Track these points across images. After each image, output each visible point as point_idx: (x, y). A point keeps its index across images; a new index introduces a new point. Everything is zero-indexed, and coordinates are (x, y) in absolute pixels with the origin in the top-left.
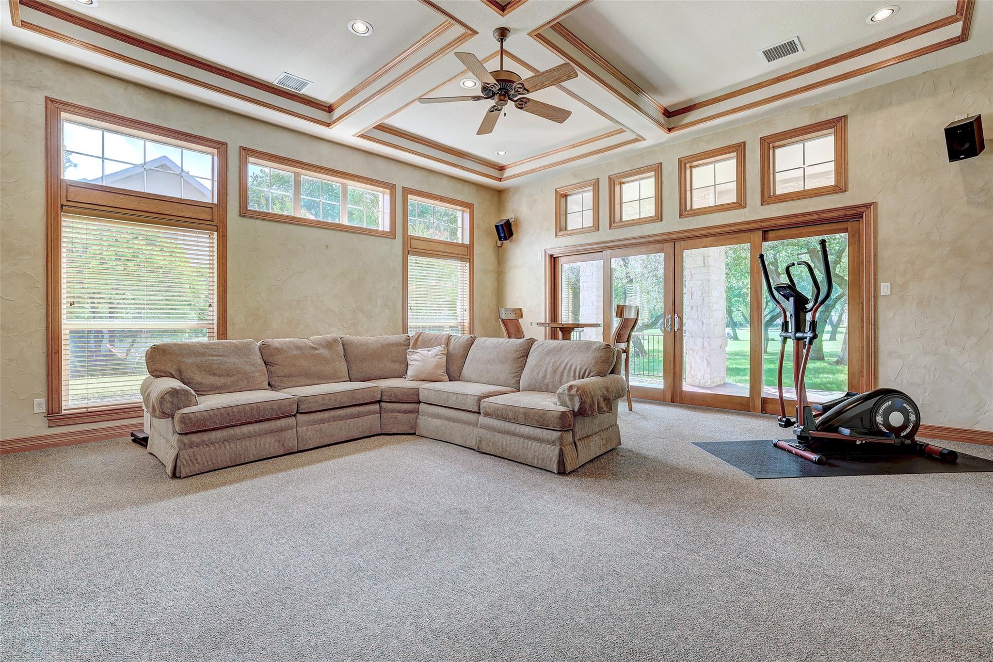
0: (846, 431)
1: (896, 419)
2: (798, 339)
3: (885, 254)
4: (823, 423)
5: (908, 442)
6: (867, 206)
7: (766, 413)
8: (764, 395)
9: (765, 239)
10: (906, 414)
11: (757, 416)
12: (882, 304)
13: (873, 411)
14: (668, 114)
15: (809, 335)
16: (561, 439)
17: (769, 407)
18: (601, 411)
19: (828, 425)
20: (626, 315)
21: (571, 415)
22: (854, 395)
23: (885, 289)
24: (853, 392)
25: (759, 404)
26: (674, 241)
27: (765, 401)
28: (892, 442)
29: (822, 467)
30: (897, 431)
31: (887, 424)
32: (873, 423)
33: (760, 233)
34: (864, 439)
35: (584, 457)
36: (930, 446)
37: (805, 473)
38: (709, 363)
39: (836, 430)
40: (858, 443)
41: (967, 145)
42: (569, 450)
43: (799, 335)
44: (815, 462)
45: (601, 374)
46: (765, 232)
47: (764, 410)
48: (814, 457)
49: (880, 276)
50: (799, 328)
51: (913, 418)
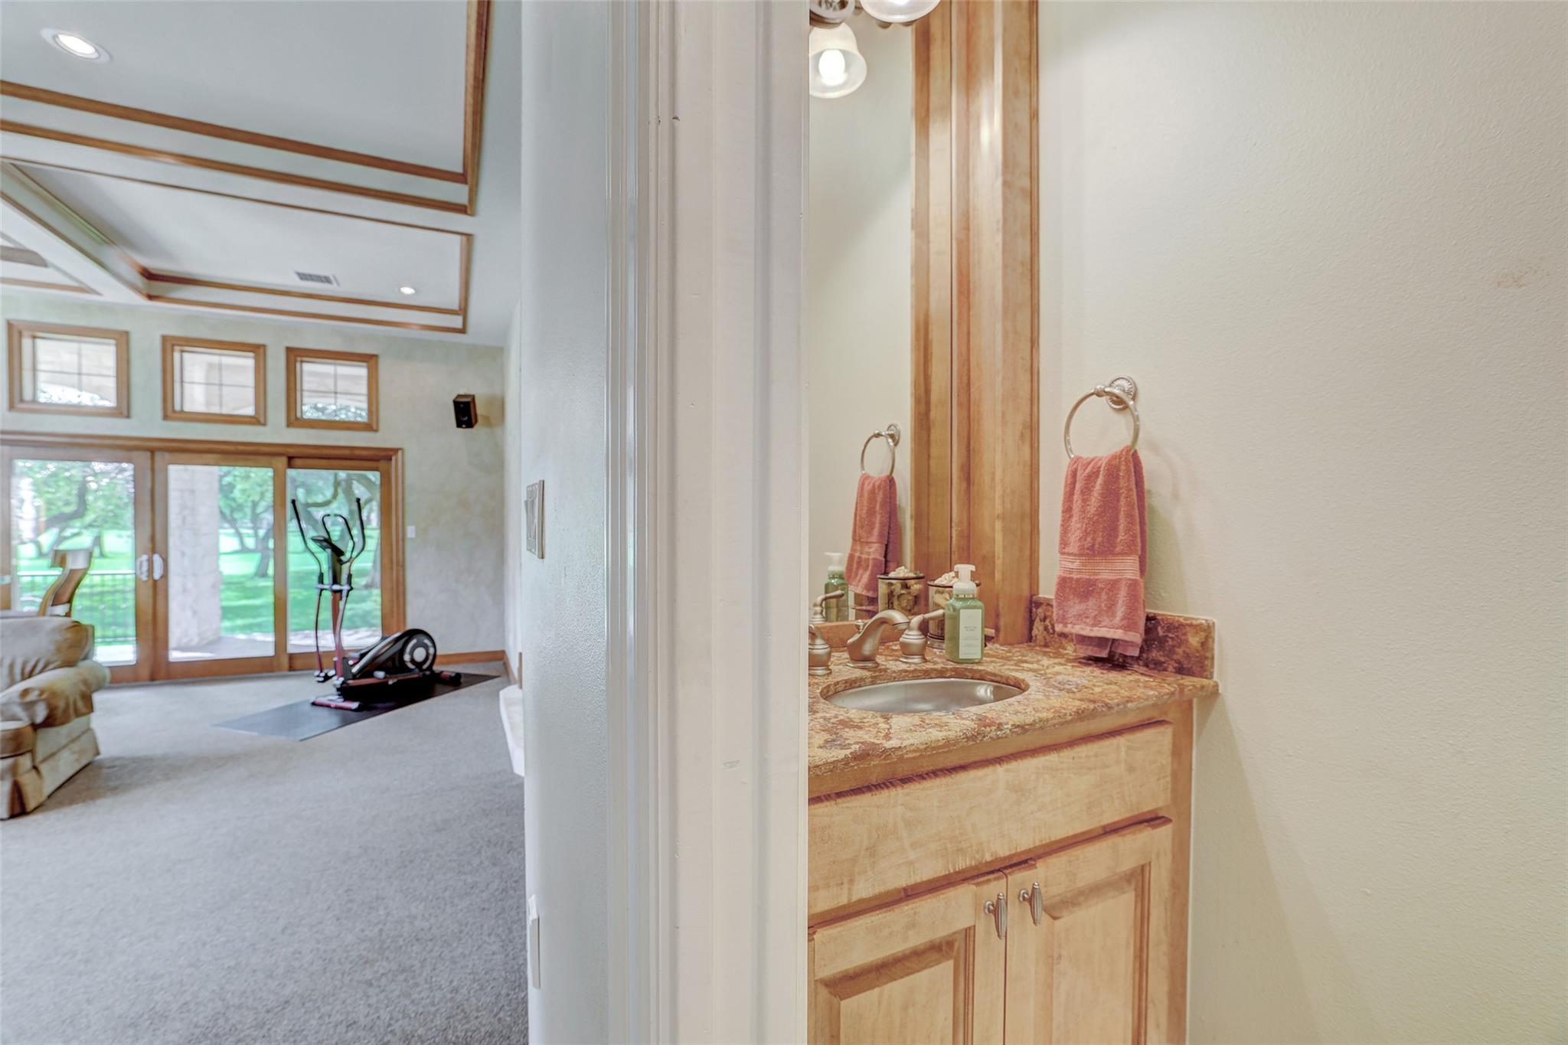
0: (380, 674)
1: (420, 654)
2: (335, 592)
3: (411, 499)
4: (361, 670)
5: (428, 673)
6: (396, 451)
7: (294, 670)
8: (291, 650)
9: (290, 466)
10: (426, 647)
11: (284, 677)
12: (409, 547)
13: (402, 651)
14: (149, 275)
15: (346, 588)
16: (14, 770)
17: (298, 663)
18: (78, 714)
19: (366, 672)
20: (72, 564)
21: (30, 730)
22: (387, 638)
23: (411, 532)
24: (387, 635)
25: (285, 661)
26: (152, 451)
27: (292, 657)
28: (416, 676)
29: (360, 714)
30: (419, 665)
31: (413, 661)
32: (402, 662)
33: (284, 460)
34: (396, 677)
35: (49, 787)
36: (444, 673)
37: (346, 722)
38: (195, 613)
39: (372, 676)
40: (391, 682)
41: (466, 418)
42: (28, 780)
43: (336, 587)
44: (355, 710)
45: (70, 663)
46: (290, 458)
47: (291, 668)
48: (355, 705)
49: (407, 521)
50: (336, 580)
51: (431, 651)
